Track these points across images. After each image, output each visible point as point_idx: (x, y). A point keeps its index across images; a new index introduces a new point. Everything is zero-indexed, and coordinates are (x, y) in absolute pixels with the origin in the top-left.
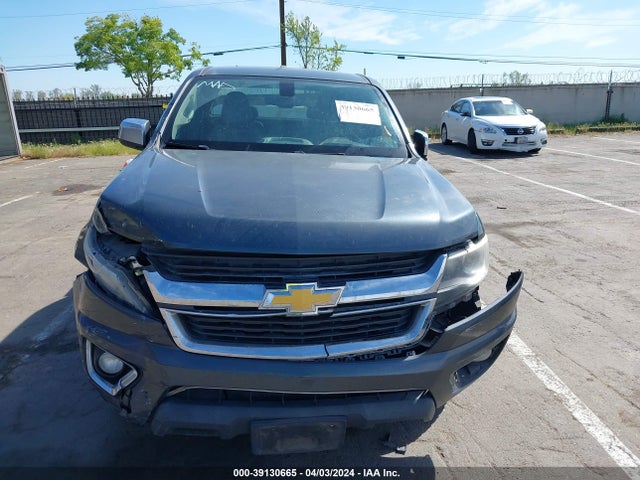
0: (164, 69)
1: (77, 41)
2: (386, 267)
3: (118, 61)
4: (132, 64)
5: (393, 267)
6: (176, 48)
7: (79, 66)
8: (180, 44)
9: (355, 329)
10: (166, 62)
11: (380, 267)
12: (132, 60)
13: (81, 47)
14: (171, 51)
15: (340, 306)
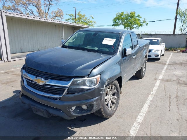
0: (135, 26)
1: (113, 19)
2: (61, 78)
3: (123, 24)
4: (126, 25)
5: (62, 78)
6: (139, 20)
7: (113, 25)
8: (140, 19)
9: (51, 91)
10: (135, 24)
11: (59, 78)
12: (126, 24)
13: (114, 21)
14: (137, 21)
15: (46, 84)
